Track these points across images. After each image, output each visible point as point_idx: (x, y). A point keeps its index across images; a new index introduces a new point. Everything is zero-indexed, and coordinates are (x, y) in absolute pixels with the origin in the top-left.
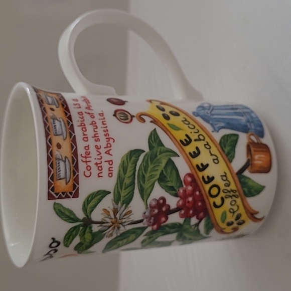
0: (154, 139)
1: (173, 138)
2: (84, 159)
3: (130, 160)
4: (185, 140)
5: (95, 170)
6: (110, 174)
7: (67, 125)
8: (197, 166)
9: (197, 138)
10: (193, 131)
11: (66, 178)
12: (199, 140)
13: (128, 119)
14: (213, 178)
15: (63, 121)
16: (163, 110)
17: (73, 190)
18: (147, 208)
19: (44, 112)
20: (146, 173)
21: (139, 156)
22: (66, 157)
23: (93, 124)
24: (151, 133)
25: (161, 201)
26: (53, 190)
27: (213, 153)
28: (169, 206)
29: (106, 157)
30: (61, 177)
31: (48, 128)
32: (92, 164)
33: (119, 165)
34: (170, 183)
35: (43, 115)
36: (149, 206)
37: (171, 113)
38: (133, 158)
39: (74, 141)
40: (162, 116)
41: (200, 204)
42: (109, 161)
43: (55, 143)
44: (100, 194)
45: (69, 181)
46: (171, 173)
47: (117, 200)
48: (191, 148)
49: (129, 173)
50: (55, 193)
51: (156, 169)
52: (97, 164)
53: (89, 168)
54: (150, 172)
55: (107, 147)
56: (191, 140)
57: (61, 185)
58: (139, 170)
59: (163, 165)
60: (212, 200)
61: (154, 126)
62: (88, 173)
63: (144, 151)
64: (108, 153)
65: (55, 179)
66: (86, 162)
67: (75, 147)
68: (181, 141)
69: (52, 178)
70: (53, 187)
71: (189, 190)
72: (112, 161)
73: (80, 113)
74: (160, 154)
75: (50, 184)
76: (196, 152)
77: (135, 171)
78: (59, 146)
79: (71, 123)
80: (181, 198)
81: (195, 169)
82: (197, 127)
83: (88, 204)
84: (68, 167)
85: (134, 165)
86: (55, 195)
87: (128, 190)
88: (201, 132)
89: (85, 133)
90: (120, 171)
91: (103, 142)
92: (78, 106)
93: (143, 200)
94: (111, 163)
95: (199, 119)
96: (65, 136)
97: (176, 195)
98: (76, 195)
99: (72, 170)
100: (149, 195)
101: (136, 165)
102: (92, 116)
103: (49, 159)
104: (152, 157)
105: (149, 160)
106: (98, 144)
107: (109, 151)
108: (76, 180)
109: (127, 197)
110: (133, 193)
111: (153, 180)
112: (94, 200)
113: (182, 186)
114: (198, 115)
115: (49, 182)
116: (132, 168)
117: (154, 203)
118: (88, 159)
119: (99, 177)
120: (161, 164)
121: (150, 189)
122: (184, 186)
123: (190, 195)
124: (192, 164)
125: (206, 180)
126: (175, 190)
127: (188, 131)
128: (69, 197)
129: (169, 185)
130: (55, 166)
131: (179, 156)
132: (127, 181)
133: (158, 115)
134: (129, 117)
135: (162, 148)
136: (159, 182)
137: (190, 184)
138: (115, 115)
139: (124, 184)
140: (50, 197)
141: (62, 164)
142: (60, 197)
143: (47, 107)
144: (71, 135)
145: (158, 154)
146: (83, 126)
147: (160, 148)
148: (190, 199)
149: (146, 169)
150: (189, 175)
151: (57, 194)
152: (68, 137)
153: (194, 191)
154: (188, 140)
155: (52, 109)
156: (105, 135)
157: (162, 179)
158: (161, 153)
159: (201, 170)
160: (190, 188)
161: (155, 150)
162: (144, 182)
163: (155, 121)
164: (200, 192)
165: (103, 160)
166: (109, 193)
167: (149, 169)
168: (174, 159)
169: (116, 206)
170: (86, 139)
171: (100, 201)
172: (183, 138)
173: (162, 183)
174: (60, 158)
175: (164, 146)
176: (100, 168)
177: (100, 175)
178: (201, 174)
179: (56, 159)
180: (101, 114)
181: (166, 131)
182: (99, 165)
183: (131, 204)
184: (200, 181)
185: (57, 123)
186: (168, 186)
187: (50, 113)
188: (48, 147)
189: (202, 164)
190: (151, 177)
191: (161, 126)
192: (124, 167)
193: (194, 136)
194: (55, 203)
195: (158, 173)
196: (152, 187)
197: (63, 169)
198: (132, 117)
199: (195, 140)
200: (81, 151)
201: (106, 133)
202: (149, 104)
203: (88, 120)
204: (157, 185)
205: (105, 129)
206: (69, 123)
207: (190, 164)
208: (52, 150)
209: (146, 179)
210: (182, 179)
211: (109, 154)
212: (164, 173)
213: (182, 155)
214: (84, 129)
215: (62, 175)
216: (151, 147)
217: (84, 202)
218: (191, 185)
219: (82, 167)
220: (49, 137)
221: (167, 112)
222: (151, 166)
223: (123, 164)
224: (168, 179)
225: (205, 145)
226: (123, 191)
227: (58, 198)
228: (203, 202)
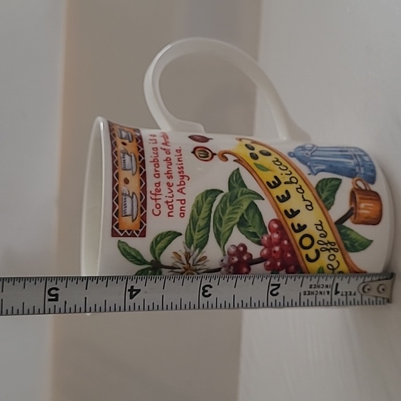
0: (235, 179)
1: (258, 179)
2: (153, 197)
3: (206, 200)
4: (273, 182)
5: (164, 209)
6: (182, 214)
7: (138, 160)
8: (286, 211)
9: (289, 180)
10: (284, 172)
11: (132, 215)
12: (291, 182)
13: (208, 157)
14: (305, 226)
15: (135, 155)
16: (253, 149)
17: (140, 228)
18: (224, 255)
19: (114, 145)
20: (223, 215)
21: (216, 196)
22: (133, 193)
23: (168, 160)
24: (233, 173)
25: (241, 249)
26: (117, 226)
27: (306, 199)
28: (251, 255)
29: (178, 196)
30: (127, 214)
31: (117, 162)
32: (162, 202)
33: (192, 204)
34: (252, 227)
35: (113, 148)
36: (226, 253)
37: (261, 152)
38: (209, 199)
39: (144, 176)
40: (249, 155)
41: (289, 255)
42: (181, 200)
43: (122, 177)
44: (169, 235)
45: (136, 218)
46: (253, 217)
47: (189, 243)
48: (279, 191)
49: (204, 214)
50: (120, 231)
51: (236, 211)
52: (167, 202)
53: (158, 206)
54: (228, 215)
55: (181, 185)
56: (280, 183)
57: (127, 223)
58: (215, 212)
59: (245, 207)
60: (304, 252)
61: (237, 165)
62: (157, 212)
63: (222, 192)
64: (180, 191)
65: (120, 215)
66: (156, 199)
67: (144, 183)
68: (268, 183)
69: (117, 214)
70: (118, 224)
71: (275, 238)
72: (184, 200)
73: (155, 149)
74: (241, 196)
75: (114, 220)
76: (286, 196)
77: (211, 212)
78: (126, 181)
79: (143, 158)
80: (266, 247)
81: (282, 215)
82: (290, 168)
83: (156, 245)
84: (135, 204)
85: (210, 205)
86: (119, 233)
87: (202, 232)
88: (294, 174)
89: (157, 169)
90: (193, 211)
91: (176, 180)
92: (154, 141)
93: (220, 245)
94: (183, 202)
95: (294, 161)
96: (134, 171)
97: (259, 243)
98: (143, 235)
99: (139, 208)
100: (227, 240)
101: (212, 206)
102: (168, 152)
103: (114, 194)
104: (232, 199)
105: (228, 201)
106: (171, 181)
107: (181, 189)
108: (144, 218)
109: (200, 240)
110: (208, 236)
111: (232, 223)
112: (162, 241)
113: (267, 233)
114: (294, 156)
115: (113, 217)
116: (208, 209)
117: (233, 250)
118: (158, 197)
119: (169, 216)
120: (241, 207)
121: (227, 234)
122: (269, 233)
123: (277, 244)
124: (279, 209)
125: (297, 228)
126: (258, 237)
127: (278, 173)
128: (136, 236)
129: (251, 231)
130: (120, 202)
131: (263, 199)
132: (201, 223)
133: (245, 153)
134: (210, 155)
135: (244, 189)
136: (238, 227)
137: (277, 231)
138: (194, 152)
139: (197, 226)
140: (114, 234)
141: (129, 200)
142: (125, 235)
143: (119, 141)
144: (141, 170)
145: (239, 195)
146: (156, 163)
147: (242, 189)
148: (277, 249)
149: (223, 211)
150: (275, 221)
151: (122, 231)
152: (138, 172)
153: (281, 239)
154: (277, 182)
155: (124, 144)
156: (179, 173)
157: (242, 224)
158: (242, 194)
159: (290, 217)
160: (276, 236)
161: (235, 191)
162: (221, 226)
163: (239, 160)
164: (289, 241)
165: (174, 199)
166: (181, 234)
167: (227, 211)
168: (257, 202)
169: (188, 250)
170: (157, 175)
171: (170, 242)
172: (271, 179)
173: (242, 228)
174: (127, 193)
175: (246, 187)
176: (171, 207)
177: (170, 214)
178: (290, 221)
179: (123, 194)
180: (179, 151)
181: (251, 171)
182: (169, 204)
183: (205, 249)
184: (290, 230)
185: (127, 157)
186: (249, 232)
187: (120, 147)
188: (114, 182)
189: (291, 210)
190: (230, 220)
191: (246, 165)
192: (198, 208)
193: (284, 178)
194: (119, 241)
195: (238, 216)
196: (230, 231)
197: (130, 206)
198: (214, 154)
199: (286, 183)
200: (151, 187)
201: (180, 170)
202: (238, 142)
203: (162, 156)
204: (236, 229)
205: (180, 166)
206: (140, 158)
207: (277, 209)
208: (118, 185)
209: (223, 222)
210: (267, 225)
211: (182, 192)
212: (245, 216)
213: (268, 198)
214: (157, 166)
215: (128, 211)
216: (230, 187)
217: (152, 243)
218: (278, 233)
219: (151, 204)
220: (117, 171)
221: (256, 152)
222: (229, 209)
223: (198, 203)
224: (250, 224)
225: (297, 189)
226: (196, 233)
227: (123, 236)
228: (293, 253)
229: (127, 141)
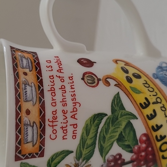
0: (117, 103)
1: (133, 101)
2: (51, 124)
3: (93, 123)
4: (145, 103)
5: (60, 133)
6: (74, 137)
7: (37, 90)
8: (153, 127)
9: (155, 101)
10: (152, 94)
11: (33, 141)
12: (157, 102)
13: (94, 82)
14: (165, 136)
15: (35, 86)
16: (127, 72)
17: (39, 151)
18: (105, 162)
19: (17, 77)
20: (107, 134)
21: (102, 119)
22: (34, 122)
23: (63, 88)
24: (115, 97)
25: (118, 157)
26: (20, 152)
28: (124, 160)
29: (71, 121)
30: (28, 141)
31: (19, 95)
32: (58, 128)
33: (82, 127)
34: (128, 141)
35: (16, 80)
36: (106, 161)
37: (134, 75)
38: (96, 122)
39: (43, 107)
40: (125, 79)
41: (150, 157)
42: (74, 125)
43: (24, 110)
44: (63, 153)
45: (36, 143)
46: (129, 133)
47: (78, 158)
48: (148, 111)
49: (91, 135)
50: (22, 155)
51: (116, 130)
52: (62, 128)
53: (55, 132)
54: (110, 134)
55: (74, 111)
56: (149, 103)
57: (28, 148)
58: (101, 132)
59: (123, 127)
60: (161, 154)
61: (117, 90)
62: (53, 136)
63: (106, 115)
64: (73, 117)
65: (22, 142)
66: (53, 126)
67: (43, 112)
68: (141, 104)
69: (20, 143)
70: (21, 150)
71: (143, 147)
72: (76, 124)
73: (52, 77)
74: (121, 117)
75: (17, 148)
76: (153, 114)
77: (97, 132)
78: (28, 112)
79: (42, 88)
80: (135, 153)
81: (150, 129)
82: (156, 90)
83: (52, 162)
84: (35, 131)
86: (22, 157)
87: (89, 149)
88: (159, 95)
89: (54, 98)
90: (83, 133)
91: (70, 107)
92: (50, 69)
93: (102, 156)
94: (75, 126)
95: (158, 82)
96: (35, 102)
97: (131, 152)
98: (42, 155)
99: (39, 134)
100: (108, 152)
101: (98, 127)
102: (62, 80)
103: (17, 126)
104: (114, 120)
105: (111, 122)
106: (65, 108)
107: (74, 115)
108: (43, 143)
109: (88, 154)
110: (94, 151)
111: (113, 140)
112: (57, 158)
113: (138, 144)
114: (157, 78)
115: (16, 146)
116: (95, 130)
117: (111, 158)
118: (55, 124)
119: (64, 139)
120: (120, 126)
121: (109, 148)
122: (139, 144)
123: (143, 151)
124: (148, 125)
125: (159, 138)
126: (131, 148)
127: (148, 94)
128: (35, 157)
129: (126, 144)
130: (23, 131)
131: (137, 119)
132: (89, 142)
133: (122, 77)
134: (96, 81)
135: (124, 111)
136: (117, 142)
137: (145, 142)
138: (83, 79)
139: (86, 144)
140: (17, 158)
141: (30, 129)
142: (27, 158)
143: (21, 71)
144: (40, 100)
145: (119, 116)
146: (53, 91)
147: (121, 111)
148: (143, 154)
149: (107, 131)
150: (145, 135)
152: (38, 103)
153: (147, 147)
154: (147, 103)
155: (25, 74)
156: (72, 100)
157: (120, 140)
158: (122, 116)
159: (155, 130)
160: (144, 145)
161: (116, 114)
162: (104, 142)
163: (119, 84)
164: (152, 148)
165: (68, 124)
166: (72, 152)
167: (110, 131)
168: (133, 121)
169: (77, 162)
170: (54, 104)
171: (63, 158)
172: (143, 101)
173: (120, 143)
174: (29, 123)
175: (124, 109)
177: (65, 137)
178: (154, 134)
179: (24, 125)
180: (71, 78)
181: (128, 95)
182: (64, 129)
183: (91, 160)
184: (154, 140)
185: (28, 88)
186: (125, 145)
187: (22, 78)
188: (17, 114)
189: (157, 125)
190: (111, 137)
191: (124, 89)
192: (87, 130)
193: (152, 99)
194: (21, 163)
195: (118, 134)
196: (111, 146)
197: (31, 134)
198: (99, 80)
199: (154, 103)
200: (49, 116)
201: (73, 98)
202: (115, 65)
203: (58, 84)
204: (115, 144)
205: (73, 93)
206: (39, 87)
208: (20, 117)
209: (106, 140)
210: (138, 138)
211: (74, 118)
212: (123, 134)
213: (141, 117)
214: (53, 94)
215: (30, 138)
216: (113, 111)
217: (49, 160)
218: (145, 143)
219: (49, 131)
220: (19, 104)
221: (130, 75)
222: (111, 128)
223: (87, 127)
224: (126, 139)
225: (161, 107)
226: (85, 150)
227: (25, 159)
228: (154, 155)
229: (27, 71)
